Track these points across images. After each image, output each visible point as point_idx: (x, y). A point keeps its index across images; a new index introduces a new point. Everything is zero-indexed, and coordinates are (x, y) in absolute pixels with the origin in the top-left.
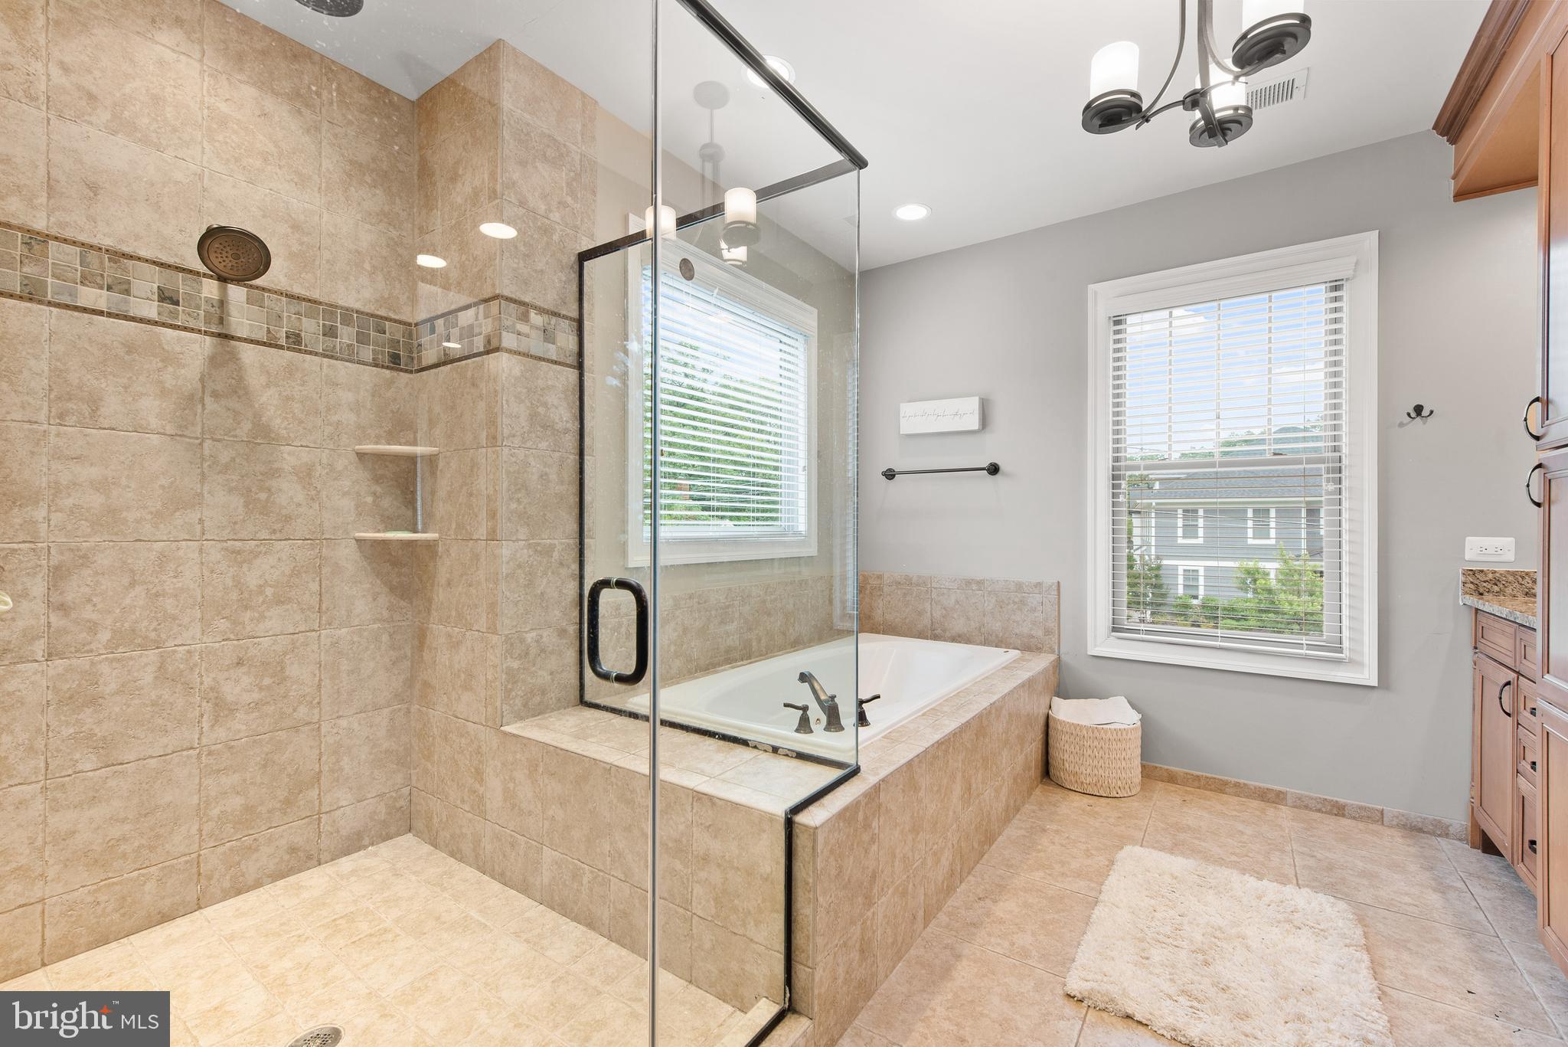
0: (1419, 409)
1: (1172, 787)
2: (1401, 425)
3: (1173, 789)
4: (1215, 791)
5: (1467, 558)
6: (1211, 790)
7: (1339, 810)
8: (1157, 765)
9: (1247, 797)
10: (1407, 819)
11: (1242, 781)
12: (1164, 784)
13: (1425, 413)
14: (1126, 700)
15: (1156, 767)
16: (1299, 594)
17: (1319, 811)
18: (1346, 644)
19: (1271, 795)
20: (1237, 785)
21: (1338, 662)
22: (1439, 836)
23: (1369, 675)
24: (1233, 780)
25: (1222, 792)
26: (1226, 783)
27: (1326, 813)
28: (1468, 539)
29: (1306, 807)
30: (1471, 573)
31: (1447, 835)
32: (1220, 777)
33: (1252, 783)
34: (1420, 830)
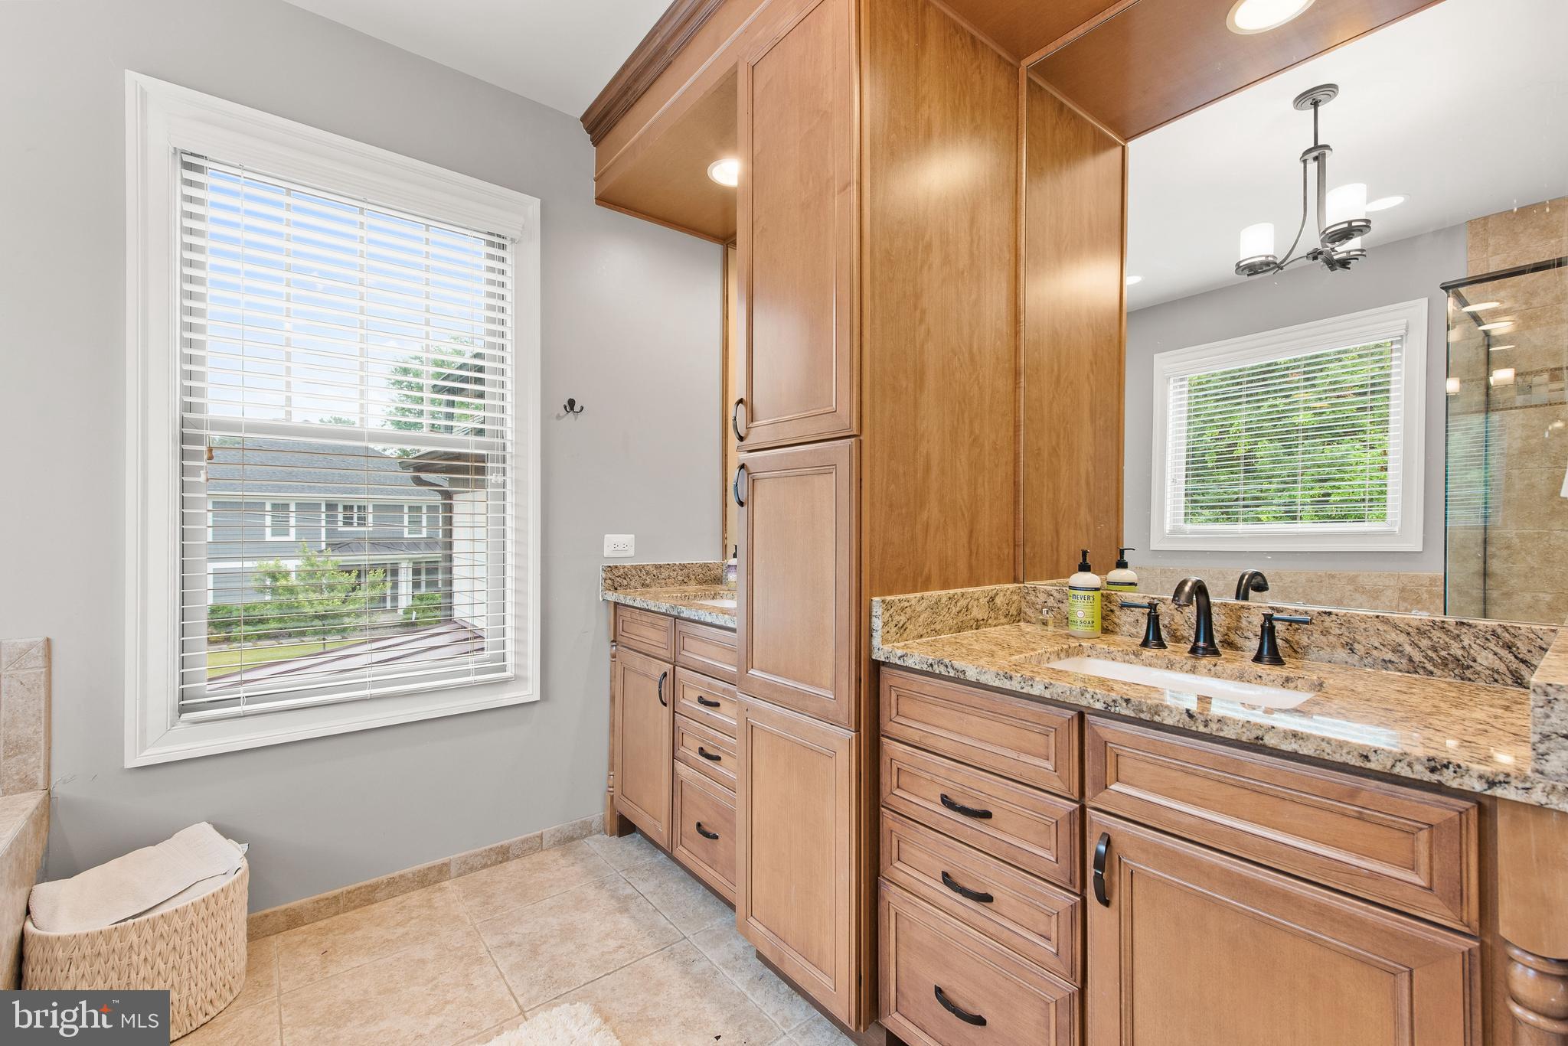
0: (572, 403)
1: (295, 936)
2: (559, 417)
3: (297, 939)
4: (361, 906)
5: (605, 555)
6: (355, 908)
7: (503, 855)
8: (268, 911)
9: (404, 892)
10: (561, 833)
11: (396, 874)
12: (281, 936)
13: (577, 408)
14: (210, 828)
15: (266, 916)
16: (322, 592)
17: (485, 866)
18: (510, 660)
19: (432, 875)
20: (391, 882)
21: (504, 682)
22: (585, 836)
23: (530, 691)
24: (384, 878)
25: (370, 902)
26: (374, 888)
27: (493, 864)
28: (606, 536)
29: (472, 869)
30: (609, 569)
31: (590, 833)
32: (367, 882)
33: (408, 871)
34: (572, 839)
